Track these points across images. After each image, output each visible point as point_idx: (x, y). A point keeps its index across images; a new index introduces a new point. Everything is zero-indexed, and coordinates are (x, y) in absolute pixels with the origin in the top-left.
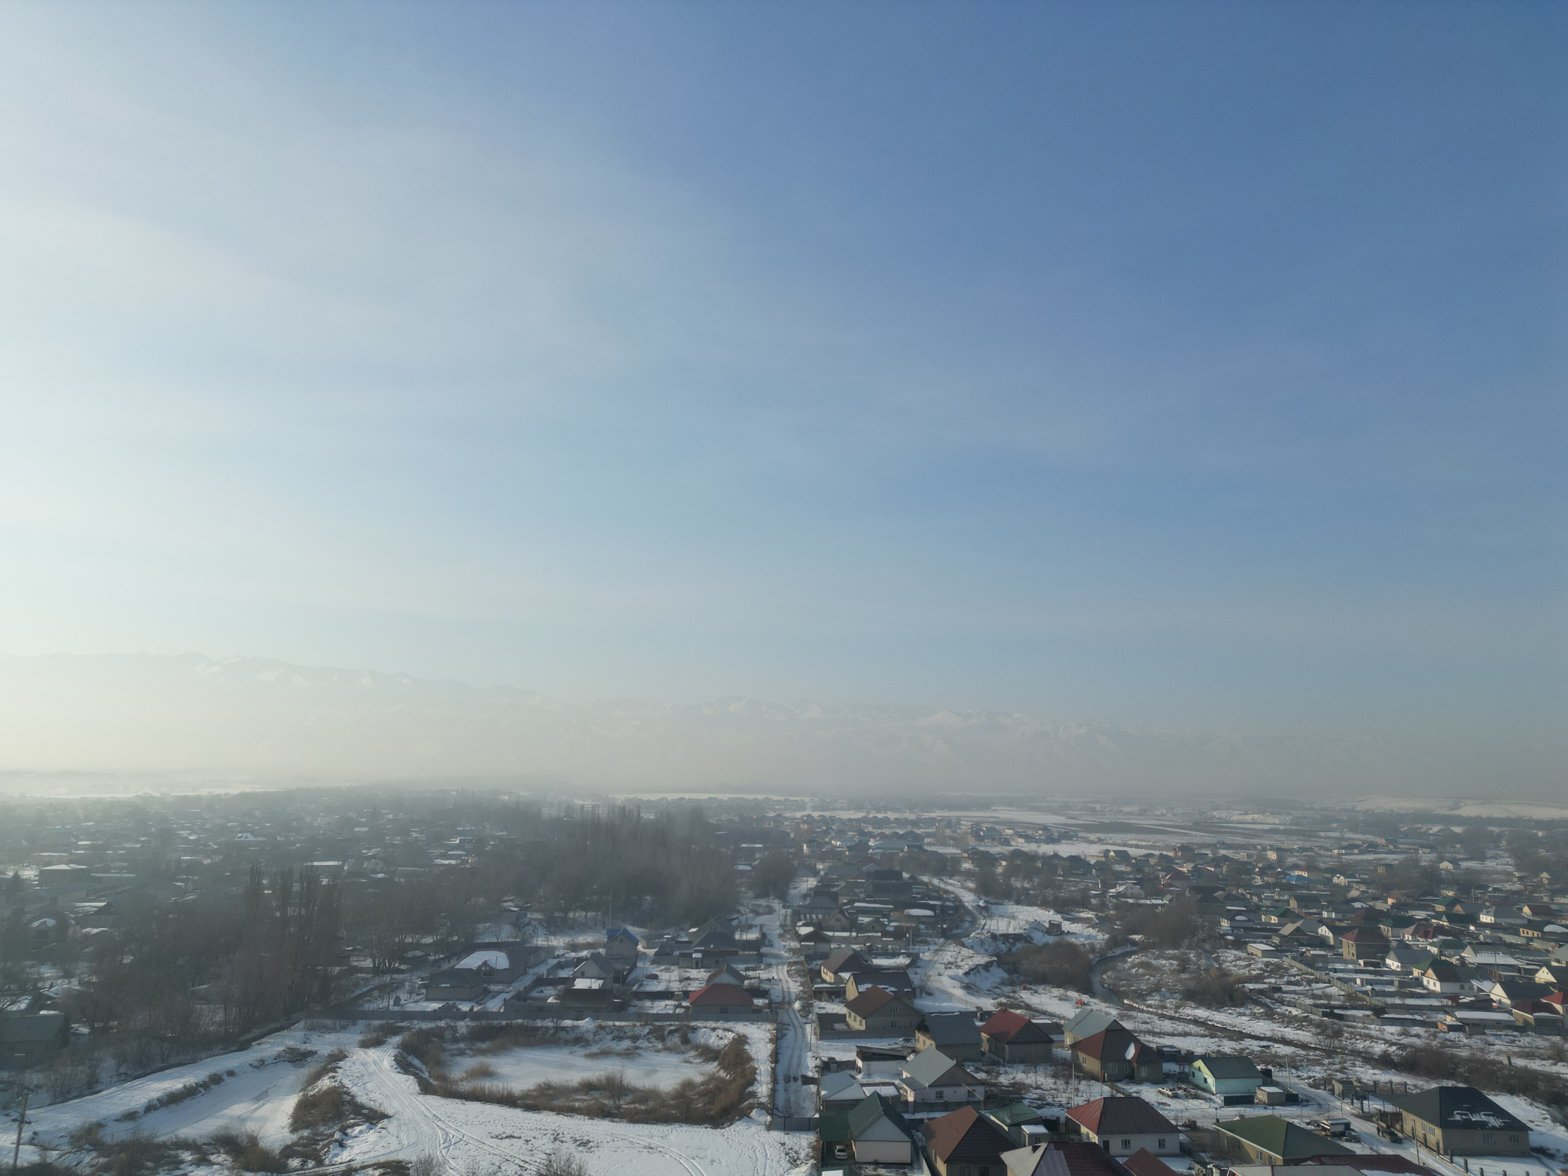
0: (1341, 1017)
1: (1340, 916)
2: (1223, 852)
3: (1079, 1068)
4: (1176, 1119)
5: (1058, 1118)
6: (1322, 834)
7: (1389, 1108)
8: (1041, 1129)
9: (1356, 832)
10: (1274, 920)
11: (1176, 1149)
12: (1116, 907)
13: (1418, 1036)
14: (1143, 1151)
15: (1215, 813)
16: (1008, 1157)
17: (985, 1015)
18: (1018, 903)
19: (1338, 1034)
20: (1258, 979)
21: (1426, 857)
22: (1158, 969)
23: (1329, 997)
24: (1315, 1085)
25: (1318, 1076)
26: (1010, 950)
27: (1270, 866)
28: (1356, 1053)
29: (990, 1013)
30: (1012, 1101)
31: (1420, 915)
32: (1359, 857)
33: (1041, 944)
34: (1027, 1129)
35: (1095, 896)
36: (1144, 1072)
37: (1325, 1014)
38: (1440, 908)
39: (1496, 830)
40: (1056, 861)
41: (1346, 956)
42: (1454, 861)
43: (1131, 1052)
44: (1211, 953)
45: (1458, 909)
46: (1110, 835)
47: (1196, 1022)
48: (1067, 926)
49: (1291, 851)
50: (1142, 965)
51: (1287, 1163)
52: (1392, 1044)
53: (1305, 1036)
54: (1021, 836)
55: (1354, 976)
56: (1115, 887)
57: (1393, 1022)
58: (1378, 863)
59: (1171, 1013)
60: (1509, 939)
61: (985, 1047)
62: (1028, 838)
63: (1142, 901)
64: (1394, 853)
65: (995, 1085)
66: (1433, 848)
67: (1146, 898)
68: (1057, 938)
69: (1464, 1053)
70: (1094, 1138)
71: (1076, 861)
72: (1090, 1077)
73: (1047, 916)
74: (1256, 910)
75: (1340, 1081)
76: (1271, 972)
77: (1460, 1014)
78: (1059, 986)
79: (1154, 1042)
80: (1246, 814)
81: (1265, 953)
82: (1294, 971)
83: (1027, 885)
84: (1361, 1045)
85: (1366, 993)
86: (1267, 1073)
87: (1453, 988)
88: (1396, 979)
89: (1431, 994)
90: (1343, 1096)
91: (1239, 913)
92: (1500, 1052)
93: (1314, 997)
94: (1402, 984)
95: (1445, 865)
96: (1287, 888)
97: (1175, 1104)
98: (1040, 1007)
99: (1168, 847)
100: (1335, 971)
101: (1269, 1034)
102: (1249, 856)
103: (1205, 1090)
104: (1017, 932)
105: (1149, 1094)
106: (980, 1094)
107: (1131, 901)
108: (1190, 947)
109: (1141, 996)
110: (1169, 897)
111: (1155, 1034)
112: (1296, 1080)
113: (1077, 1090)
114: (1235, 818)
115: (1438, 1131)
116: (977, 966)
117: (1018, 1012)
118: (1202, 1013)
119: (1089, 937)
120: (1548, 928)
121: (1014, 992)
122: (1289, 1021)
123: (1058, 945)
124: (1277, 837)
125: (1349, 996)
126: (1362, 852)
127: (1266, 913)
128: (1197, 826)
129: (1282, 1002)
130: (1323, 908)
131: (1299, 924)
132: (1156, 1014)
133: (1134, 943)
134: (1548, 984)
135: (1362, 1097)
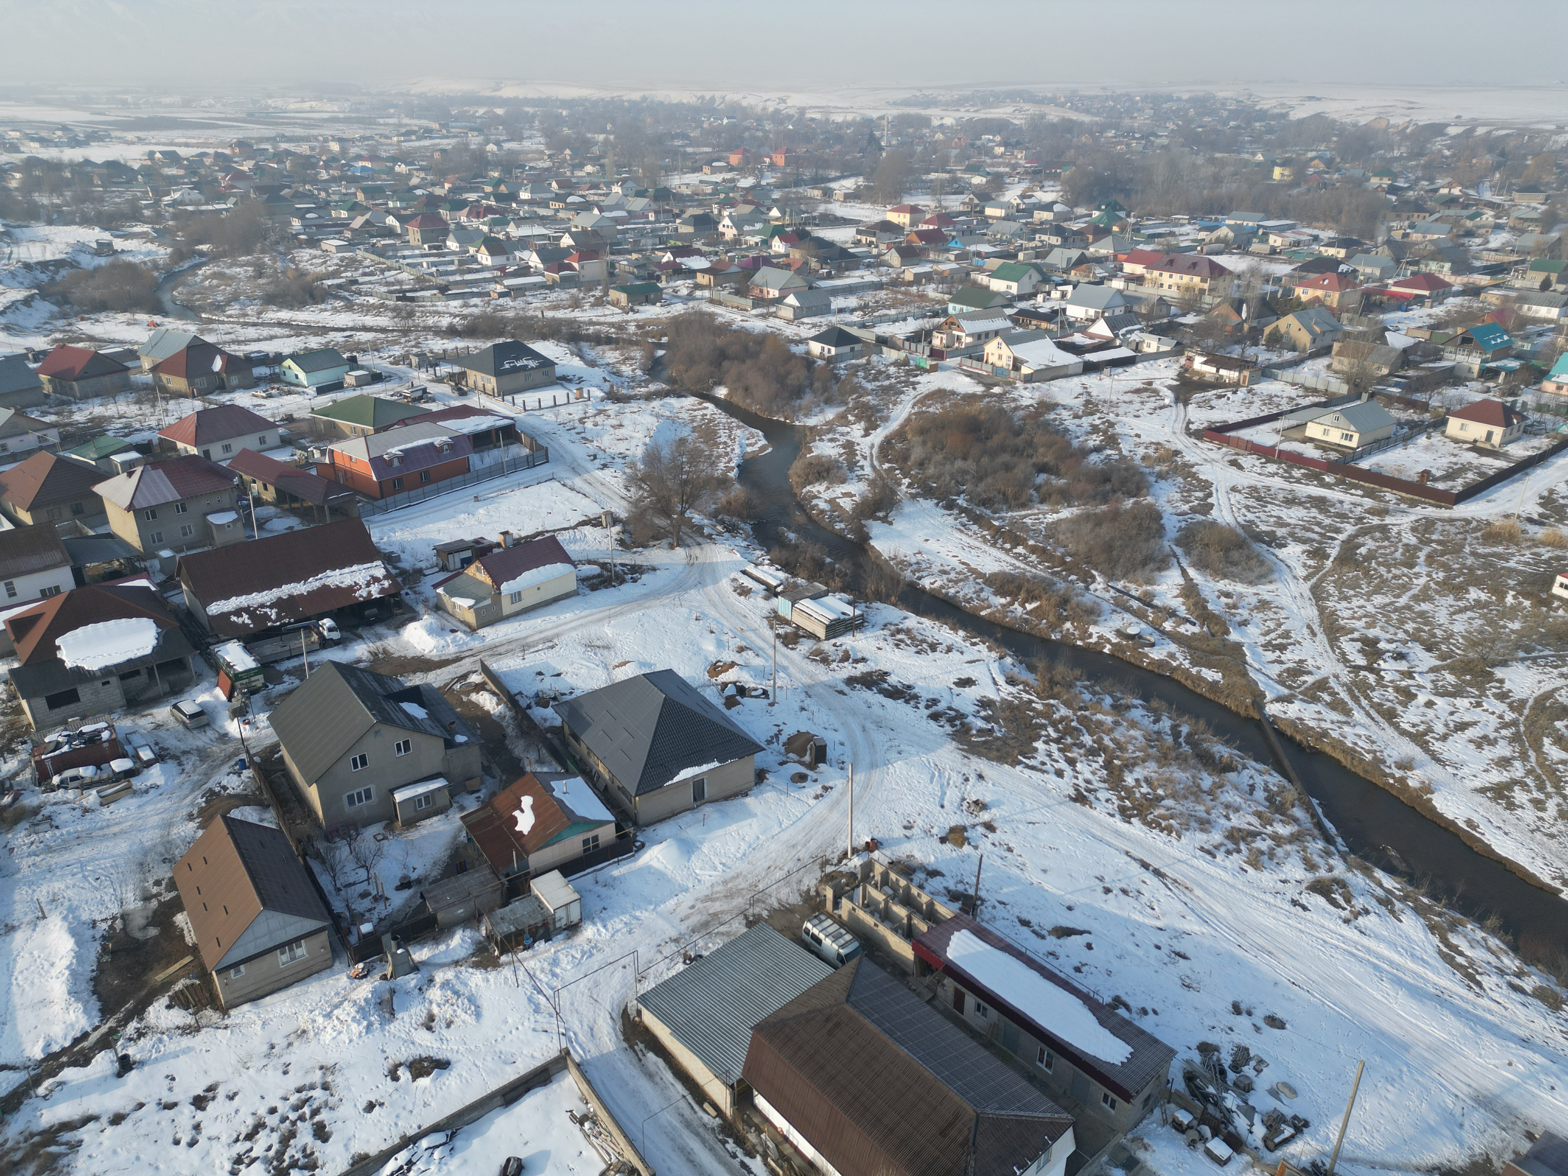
0: (412, 299)
1: (404, 204)
2: (284, 146)
3: (164, 389)
4: (273, 416)
5: (150, 442)
6: (381, 121)
7: (457, 369)
8: (134, 455)
9: (412, 117)
10: (344, 214)
11: (278, 442)
12: (174, 217)
13: (476, 306)
14: (244, 451)
15: (270, 102)
16: (100, 489)
17: (38, 356)
18: (50, 222)
19: (411, 314)
20: (334, 274)
21: (474, 140)
22: (232, 278)
23: (400, 283)
24: (396, 363)
25: (397, 354)
26: (53, 279)
27: (334, 159)
28: (427, 329)
29: (44, 353)
30: (94, 436)
31: (472, 197)
32: (417, 144)
33: (91, 268)
34: (117, 459)
35: (147, 207)
36: (234, 380)
37: (398, 299)
38: (488, 189)
39: (530, 110)
40: (89, 169)
41: (412, 243)
42: (498, 143)
43: (218, 364)
44: (286, 254)
45: (503, 189)
46: (152, 133)
47: (280, 324)
48: (119, 244)
49: (353, 140)
50: (214, 276)
51: (377, 431)
52: (456, 316)
53: (383, 321)
54: (33, 139)
55: (420, 260)
56: (168, 194)
57: (455, 297)
58: (434, 149)
59: (254, 319)
60: (542, 212)
61: (48, 388)
62: (44, 142)
63: (203, 208)
64: (447, 137)
65: (70, 424)
66: (479, 130)
67: (207, 204)
68: (110, 259)
69: (511, 314)
70: (193, 450)
71: (115, 168)
72: (178, 395)
73: (93, 235)
74: (324, 206)
75: (416, 355)
76: (347, 266)
77: (507, 282)
78: (124, 311)
79: (239, 351)
80: (303, 101)
81: (339, 248)
82: (367, 263)
83: (56, 201)
84: (430, 321)
85: (432, 274)
86: (353, 359)
87: (501, 260)
88: (455, 258)
89: (484, 269)
90: (419, 366)
91: (309, 210)
92: (536, 309)
93: (388, 284)
94: (461, 263)
95: (491, 147)
96: (353, 180)
97: (270, 403)
98: (106, 336)
99: (222, 144)
100: (404, 257)
101: (350, 324)
102: (312, 149)
103: (297, 385)
104: (58, 257)
105: (243, 399)
106: (53, 436)
107: (190, 208)
108: (263, 251)
109: (219, 308)
110: (233, 200)
111: (239, 342)
112: (379, 361)
113: (166, 411)
114: (292, 107)
115: (493, 380)
116: (14, 303)
117: (81, 345)
118: (285, 315)
119: (149, 253)
120: (570, 199)
121: (70, 324)
122: (367, 309)
123: (113, 266)
124: (338, 126)
125: (418, 280)
126: (419, 139)
127: (336, 208)
128: (252, 118)
129: (360, 293)
130: (388, 198)
131: (367, 216)
132: (238, 323)
133: (202, 254)
134: (569, 247)
135: (434, 365)
